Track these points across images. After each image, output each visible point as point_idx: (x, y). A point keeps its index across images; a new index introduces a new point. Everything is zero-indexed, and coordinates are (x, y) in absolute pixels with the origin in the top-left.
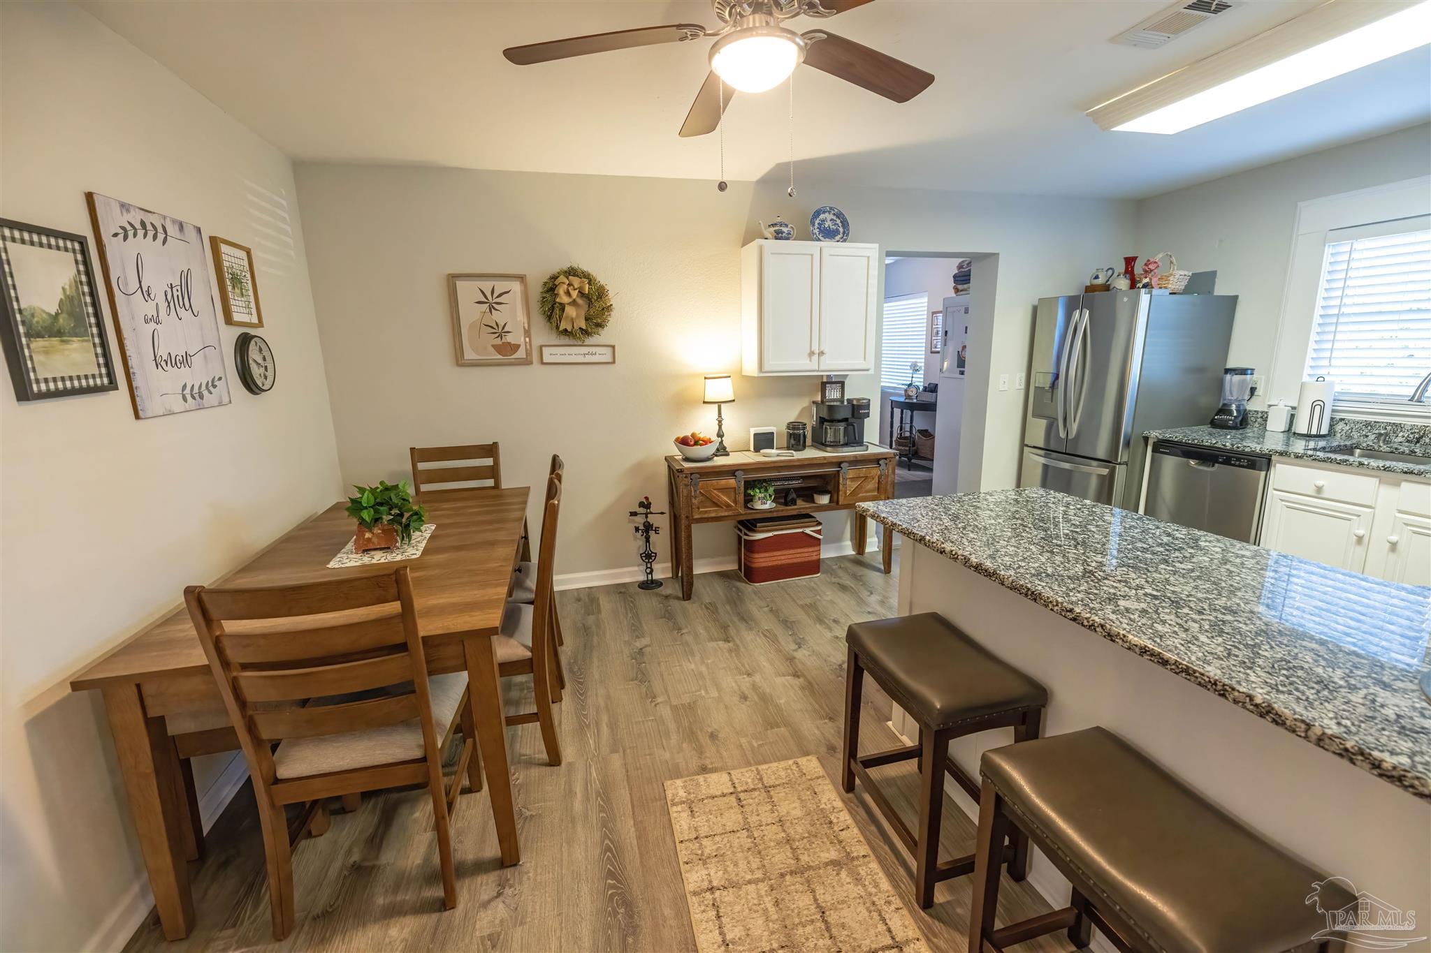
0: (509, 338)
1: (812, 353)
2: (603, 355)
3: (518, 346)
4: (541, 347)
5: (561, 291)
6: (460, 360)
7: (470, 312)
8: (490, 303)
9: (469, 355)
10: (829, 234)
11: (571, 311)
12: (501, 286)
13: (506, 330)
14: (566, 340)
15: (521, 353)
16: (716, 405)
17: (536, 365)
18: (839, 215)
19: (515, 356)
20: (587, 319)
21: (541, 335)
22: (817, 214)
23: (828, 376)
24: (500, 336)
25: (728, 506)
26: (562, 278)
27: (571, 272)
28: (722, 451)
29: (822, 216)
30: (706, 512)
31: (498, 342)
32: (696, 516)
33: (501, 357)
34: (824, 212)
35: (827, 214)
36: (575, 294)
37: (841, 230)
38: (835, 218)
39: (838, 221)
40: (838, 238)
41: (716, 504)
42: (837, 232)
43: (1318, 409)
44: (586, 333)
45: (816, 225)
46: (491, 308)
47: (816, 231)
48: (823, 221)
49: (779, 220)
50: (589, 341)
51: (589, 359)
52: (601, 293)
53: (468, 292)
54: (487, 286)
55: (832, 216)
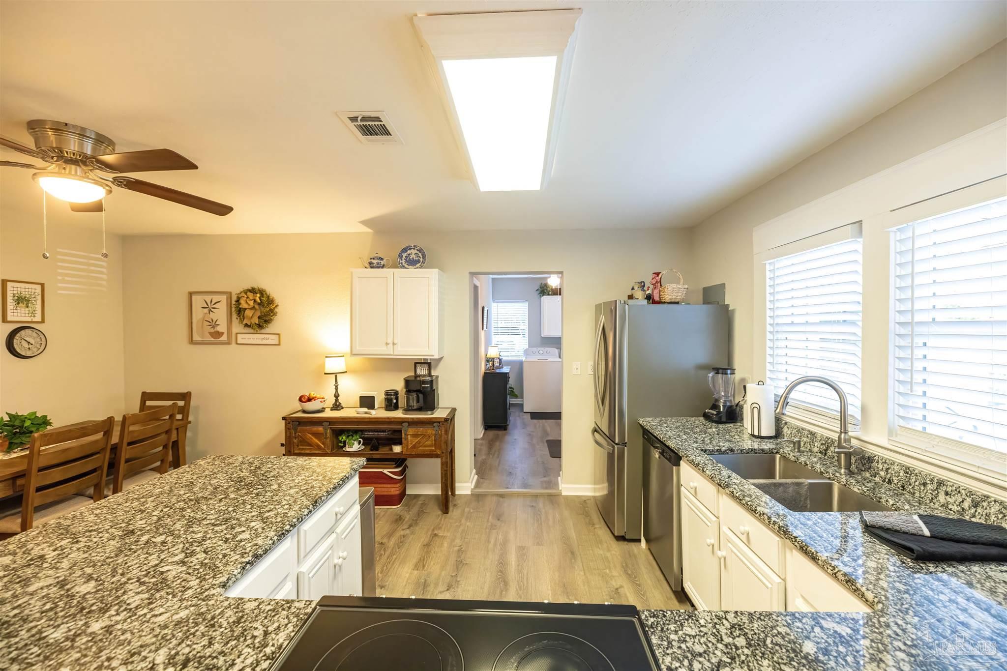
0: (219, 329)
1: (386, 342)
2: (273, 339)
3: (223, 333)
4: (237, 334)
5: (242, 301)
6: (192, 341)
7: (199, 313)
8: (209, 308)
9: (196, 337)
10: (412, 263)
11: (248, 313)
12: (216, 298)
13: (217, 323)
14: (250, 330)
15: (224, 338)
16: (334, 375)
17: (234, 345)
18: (420, 250)
19: (221, 339)
20: (259, 318)
21: (237, 327)
22: (405, 250)
24: (214, 327)
25: (318, 446)
26: (243, 294)
27: (253, 291)
28: (337, 406)
29: (409, 252)
30: (303, 449)
31: (212, 330)
32: (296, 452)
33: (213, 339)
34: (410, 249)
35: (412, 250)
36: (251, 303)
37: (421, 260)
38: (418, 252)
39: (420, 255)
40: (418, 265)
41: (310, 445)
42: (419, 261)
43: (756, 410)
44: (260, 326)
45: (404, 257)
46: (210, 311)
47: (403, 261)
48: (409, 255)
49: (376, 255)
50: (263, 331)
51: (264, 342)
52: (270, 301)
53: (198, 301)
54: (208, 298)
55: (416, 252)
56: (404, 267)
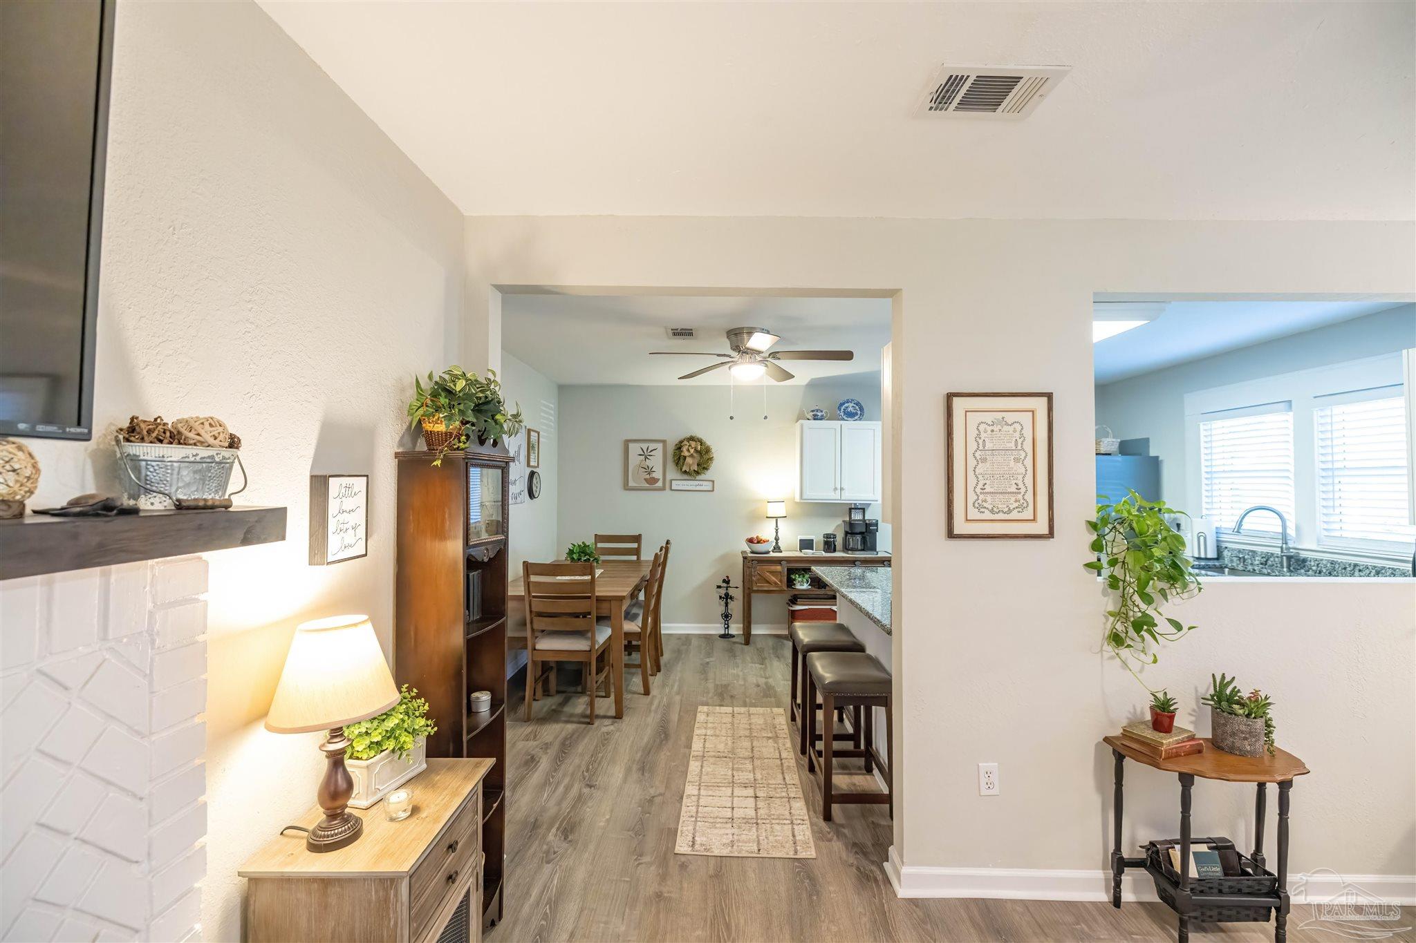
0: (654, 475)
1: (836, 489)
2: (707, 486)
3: (659, 480)
4: (671, 481)
5: (684, 449)
6: (626, 487)
7: (634, 459)
8: (646, 455)
9: (631, 484)
10: (851, 415)
11: (689, 460)
12: (652, 446)
13: (653, 470)
14: (686, 477)
15: (660, 484)
16: (775, 519)
17: (668, 491)
18: (858, 404)
19: (656, 485)
20: (698, 465)
21: (672, 473)
22: (842, 405)
23: (855, 504)
24: (649, 474)
25: (776, 583)
26: (686, 442)
27: (692, 439)
28: (777, 548)
29: (846, 405)
30: (761, 586)
31: (648, 477)
32: (755, 588)
33: (648, 485)
34: (848, 402)
35: (850, 404)
36: (692, 451)
37: (859, 412)
38: (855, 405)
39: (857, 407)
40: (856, 418)
41: (768, 582)
42: (857, 414)
43: (1202, 539)
44: (697, 473)
45: (842, 410)
46: (646, 458)
47: (842, 414)
48: (847, 408)
49: (816, 408)
50: (699, 477)
51: (698, 488)
52: (708, 450)
53: (634, 449)
54: (644, 446)
55: (853, 405)
56: (843, 419)
